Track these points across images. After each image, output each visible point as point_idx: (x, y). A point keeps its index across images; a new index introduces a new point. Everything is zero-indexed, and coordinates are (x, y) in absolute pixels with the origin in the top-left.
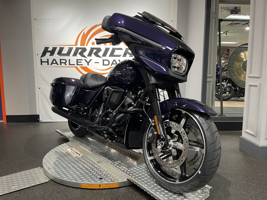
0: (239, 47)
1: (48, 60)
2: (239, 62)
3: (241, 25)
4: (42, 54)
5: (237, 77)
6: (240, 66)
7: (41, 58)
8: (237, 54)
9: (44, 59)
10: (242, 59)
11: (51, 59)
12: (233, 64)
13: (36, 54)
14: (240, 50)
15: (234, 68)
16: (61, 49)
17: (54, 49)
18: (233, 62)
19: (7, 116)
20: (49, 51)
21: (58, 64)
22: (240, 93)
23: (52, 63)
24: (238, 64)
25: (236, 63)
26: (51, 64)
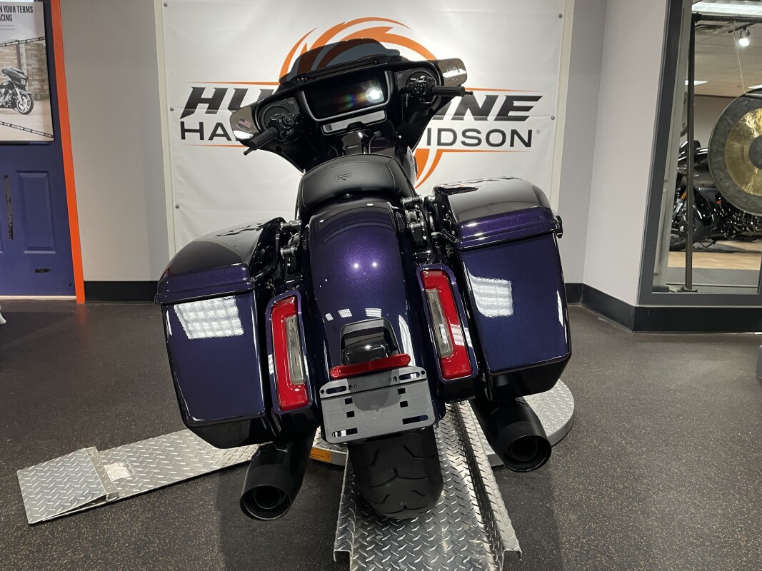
0: (744, 96)
1: (201, 124)
2: (739, 142)
3: (725, 32)
4: (186, 107)
5: (733, 184)
6: (743, 151)
7: (182, 120)
8: (737, 117)
9: (192, 122)
10: (749, 133)
11: (210, 122)
12: (723, 145)
13: (169, 109)
14: (746, 105)
15: (726, 157)
16: (240, 95)
17: (220, 94)
18: (723, 141)
19: (88, 285)
20: (205, 101)
21: (229, 139)
22: (718, 230)
23: (214, 135)
24: (737, 145)
25: (731, 142)
26: (211, 138)
